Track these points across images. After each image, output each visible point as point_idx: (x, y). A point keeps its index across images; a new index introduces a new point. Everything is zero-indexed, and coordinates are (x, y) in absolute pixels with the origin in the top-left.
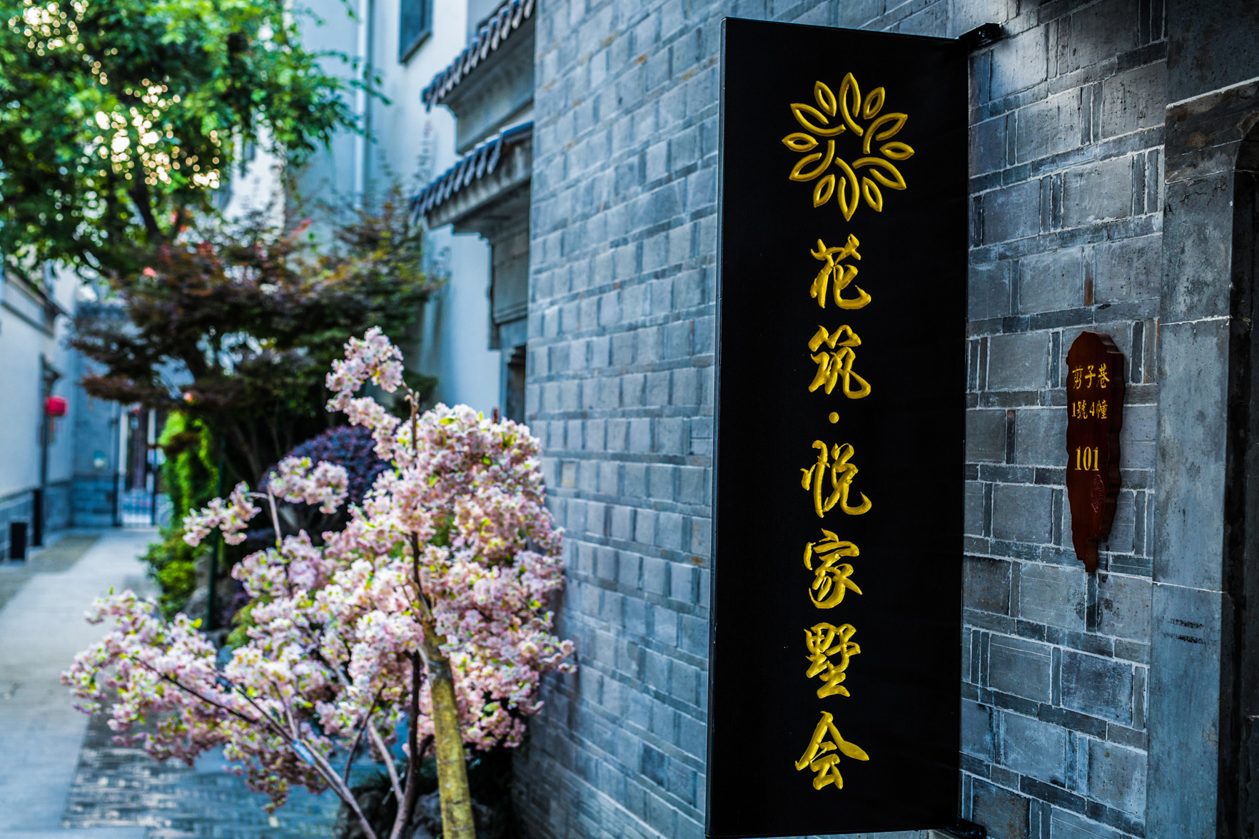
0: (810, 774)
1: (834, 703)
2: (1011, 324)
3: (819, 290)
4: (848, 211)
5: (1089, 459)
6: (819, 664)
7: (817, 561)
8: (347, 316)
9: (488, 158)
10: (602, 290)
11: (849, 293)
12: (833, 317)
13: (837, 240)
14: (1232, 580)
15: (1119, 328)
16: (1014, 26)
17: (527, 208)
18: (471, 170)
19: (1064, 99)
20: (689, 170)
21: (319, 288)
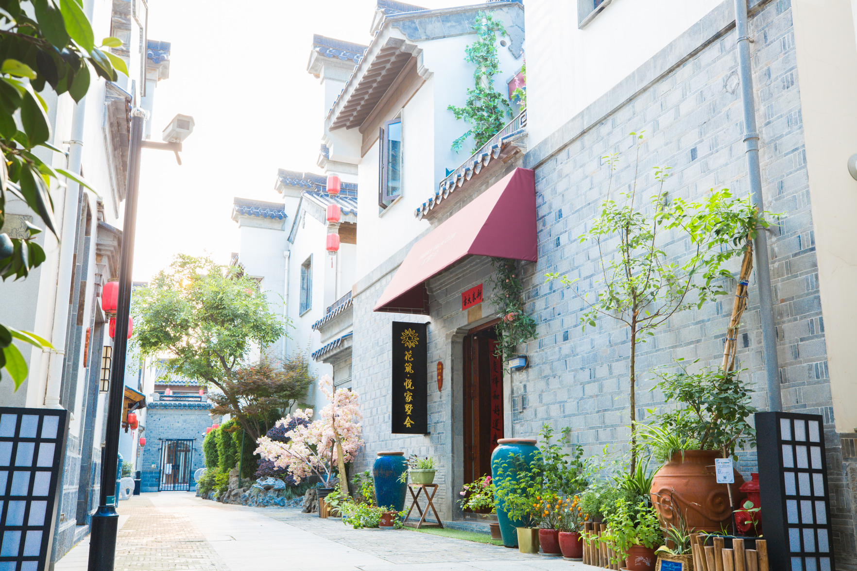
0: (406, 425)
1: (409, 415)
2: (432, 362)
3: (406, 358)
4: (410, 347)
5: (439, 377)
6: (407, 410)
7: (406, 395)
8: (290, 388)
9: (338, 343)
10: (370, 367)
11: (410, 358)
12: (408, 362)
13: (408, 351)
14: (452, 388)
15: (442, 361)
16: (431, 322)
17: (351, 352)
18: (333, 345)
19: (437, 332)
20: (387, 343)
21: (282, 380)
